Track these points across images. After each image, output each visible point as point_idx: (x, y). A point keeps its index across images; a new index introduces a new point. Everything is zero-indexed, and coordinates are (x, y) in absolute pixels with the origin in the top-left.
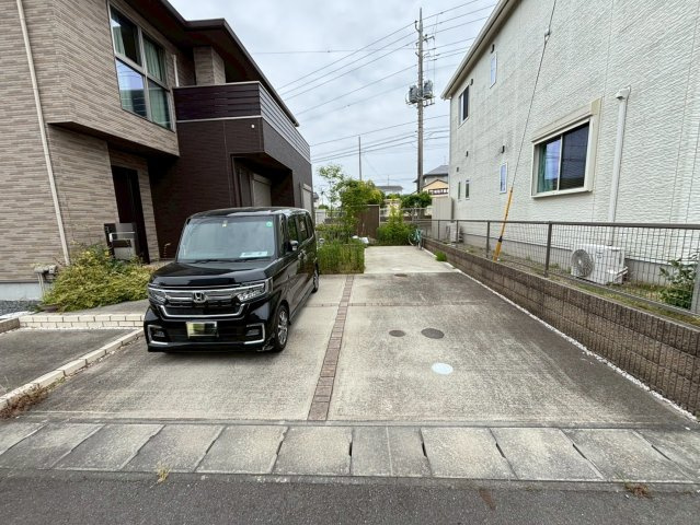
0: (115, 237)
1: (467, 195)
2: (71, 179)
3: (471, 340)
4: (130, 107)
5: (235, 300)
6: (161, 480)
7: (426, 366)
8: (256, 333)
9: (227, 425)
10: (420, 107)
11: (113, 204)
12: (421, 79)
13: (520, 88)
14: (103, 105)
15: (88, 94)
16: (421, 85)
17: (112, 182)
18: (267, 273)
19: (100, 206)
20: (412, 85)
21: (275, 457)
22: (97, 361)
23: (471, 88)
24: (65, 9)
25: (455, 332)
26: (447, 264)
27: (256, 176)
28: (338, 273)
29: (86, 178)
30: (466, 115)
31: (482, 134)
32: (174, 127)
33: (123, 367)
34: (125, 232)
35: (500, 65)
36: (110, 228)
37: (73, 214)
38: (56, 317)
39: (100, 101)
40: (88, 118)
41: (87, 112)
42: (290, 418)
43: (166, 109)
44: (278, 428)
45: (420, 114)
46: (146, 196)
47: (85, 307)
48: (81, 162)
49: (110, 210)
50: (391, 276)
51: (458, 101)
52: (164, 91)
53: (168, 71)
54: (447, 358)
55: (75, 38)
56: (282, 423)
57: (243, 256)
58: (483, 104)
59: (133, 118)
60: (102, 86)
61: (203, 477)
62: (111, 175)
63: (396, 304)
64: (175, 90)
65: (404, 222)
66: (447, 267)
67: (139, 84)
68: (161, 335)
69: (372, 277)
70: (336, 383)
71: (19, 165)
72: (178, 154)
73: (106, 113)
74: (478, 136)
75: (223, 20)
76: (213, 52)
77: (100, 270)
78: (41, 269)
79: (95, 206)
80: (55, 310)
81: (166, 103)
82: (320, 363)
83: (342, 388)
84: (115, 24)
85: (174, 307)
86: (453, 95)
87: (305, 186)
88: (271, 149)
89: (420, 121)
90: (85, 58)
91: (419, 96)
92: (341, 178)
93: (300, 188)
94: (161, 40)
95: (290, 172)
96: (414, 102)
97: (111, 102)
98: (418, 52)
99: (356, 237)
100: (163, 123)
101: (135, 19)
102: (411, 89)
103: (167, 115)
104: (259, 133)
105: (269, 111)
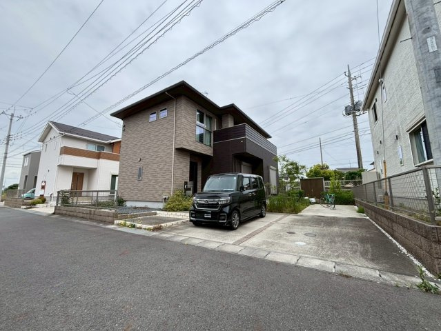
0: (187, 186)
2: (178, 166)
4: (198, 140)
5: (218, 204)
6: (186, 244)
7: (294, 241)
8: (223, 218)
9: (206, 240)
10: (355, 117)
11: (188, 175)
12: (353, 100)
13: (398, 102)
15: (187, 138)
16: (353, 104)
18: (230, 195)
19: (184, 175)
20: (346, 105)
21: (217, 247)
22: (175, 224)
23: (377, 104)
24: (185, 114)
26: (364, 214)
27: (243, 163)
28: (282, 212)
29: (182, 166)
30: (376, 119)
32: (212, 145)
33: (182, 226)
34: (190, 185)
36: (186, 183)
37: (177, 178)
38: (166, 213)
39: (190, 140)
41: (185, 144)
43: (210, 139)
45: (355, 120)
46: (199, 172)
47: (174, 211)
48: (182, 160)
49: (187, 177)
51: (371, 111)
52: (210, 132)
53: (213, 125)
54: (307, 241)
55: (186, 122)
58: (383, 112)
59: (199, 144)
60: (191, 135)
62: (189, 164)
63: (303, 225)
64: (214, 131)
66: (361, 215)
67: (202, 131)
68: (194, 215)
69: (301, 216)
70: (249, 239)
71: (166, 162)
72: (212, 155)
73: (191, 143)
75: (233, 104)
76: (229, 116)
77: (180, 199)
78: (164, 197)
80: (166, 211)
81: (210, 137)
84: (198, 113)
85: (200, 205)
86: (369, 108)
87: (271, 167)
88: (250, 150)
89: (355, 125)
90: (188, 127)
91: (352, 110)
92: (287, 161)
93: (268, 168)
94: (211, 115)
95: (261, 160)
96: (349, 115)
97: (193, 139)
98: (348, 87)
99: (307, 198)
100: (209, 144)
101: (204, 111)
102: (346, 108)
103: (210, 141)
104: (244, 144)
105: (250, 134)
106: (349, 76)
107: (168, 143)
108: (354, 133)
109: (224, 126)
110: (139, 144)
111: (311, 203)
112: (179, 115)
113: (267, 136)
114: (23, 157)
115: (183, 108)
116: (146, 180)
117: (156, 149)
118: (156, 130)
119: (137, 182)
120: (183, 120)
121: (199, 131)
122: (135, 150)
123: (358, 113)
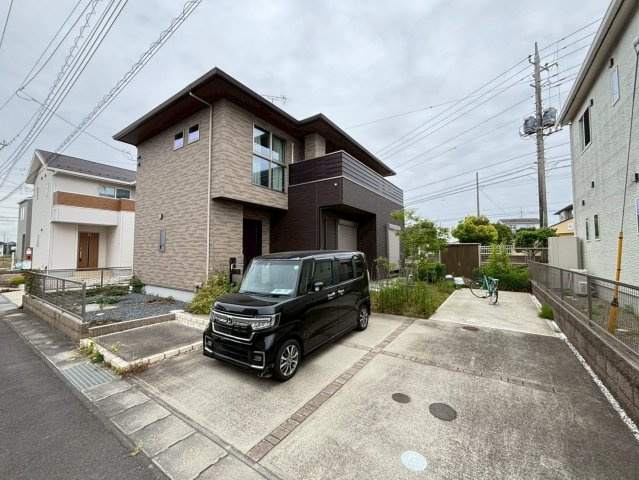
0: (234, 266)
1: (597, 234)
2: (218, 229)
3: (490, 439)
4: (257, 181)
5: (249, 328)
6: (133, 454)
7: (399, 448)
8: (259, 359)
9: (198, 431)
10: (540, 137)
11: (240, 245)
12: (539, 108)
14: (241, 184)
15: (233, 179)
16: (539, 114)
17: (242, 229)
18: (278, 309)
19: (232, 246)
20: (527, 117)
21: (197, 475)
22: (185, 353)
23: (591, 110)
24: (228, 134)
25: (475, 418)
26: (554, 323)
27: (341, 221)
28: (401, 314)
29: (227, 229)
30: (588, 140)
31: (609, 161)
32: (286, 190)
34: (239, 264)
35: (622, 79)
36: (233, 260)
37: (217, 250)
38: (190, 316)
39: (239, 182)
40: (230, 193)
41: (231, 189)
42: (236, 446)
43: (283, 179)
44: (221, 450)
45: (540, 144)
46: (266, 238)
48: (226, 219)
49: (237, 248)
50: (456, 329)
51: (578, 126)
52: (283, 168)
53: (287, 154)
54: (433, 449)
55: (231, 149)
56: (227, 448)
57: (274, 292)
58: (606, 125)
59: (259, 189)
60: (242, 173)
61: (151, 466)
62: (242, 225)
63: (432, 363)
64: (290, 166)
65: (510, 263)
66: (548, 327)
67: (266, 166)
68: (210, 344)
69: (434, 325)
70: (297, 430)
71: (198, 222)
72: (287, 208)
73: (242, 188)
74: (604, 164)
75: (321, 114)
76: (317, 135)
78: (196, 284)
79: (229, 246)
80: (191, 312)
81: (283, 175)
82: (302, 404)
83: (297, 436)
85: (220, 326)
86: (572, 119)
87: (391, 226)
88: (349, 200)
89: (540, 151)
90: (235, 158)
91: (538, 125)
92: (417, 220)
93: (386, 228)
94: (285, 136)
95: (374, 216)
96: (530, 133)
97: (246, 181)
98: (534, 83)
99: (450, 276)
100: (280, 189)
101: (269, 128)
102: (526, 121)
103: (283, 183)
104: (339, 189)
105: (352, 171)
106: (536, 64)
107: (202, 189)
108: (536, 166)
109: (308, 156)
110: (160, 189)
111: (456, 287)
112: (217, 136)
113: (387, 172)
114: (18, 206)
115: (224, 122)
116: (171, 253)
117: (183, 199)
118: (184, 164)
119: (158, 254)
120: (224, 146)
121: (258, 167)
122: (154, 199)
123: (546, 132)
